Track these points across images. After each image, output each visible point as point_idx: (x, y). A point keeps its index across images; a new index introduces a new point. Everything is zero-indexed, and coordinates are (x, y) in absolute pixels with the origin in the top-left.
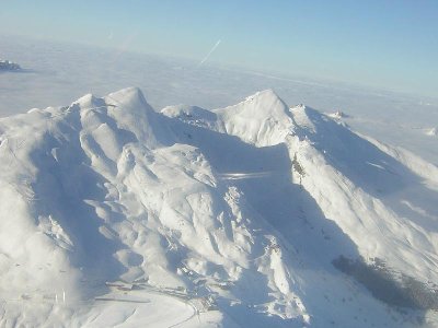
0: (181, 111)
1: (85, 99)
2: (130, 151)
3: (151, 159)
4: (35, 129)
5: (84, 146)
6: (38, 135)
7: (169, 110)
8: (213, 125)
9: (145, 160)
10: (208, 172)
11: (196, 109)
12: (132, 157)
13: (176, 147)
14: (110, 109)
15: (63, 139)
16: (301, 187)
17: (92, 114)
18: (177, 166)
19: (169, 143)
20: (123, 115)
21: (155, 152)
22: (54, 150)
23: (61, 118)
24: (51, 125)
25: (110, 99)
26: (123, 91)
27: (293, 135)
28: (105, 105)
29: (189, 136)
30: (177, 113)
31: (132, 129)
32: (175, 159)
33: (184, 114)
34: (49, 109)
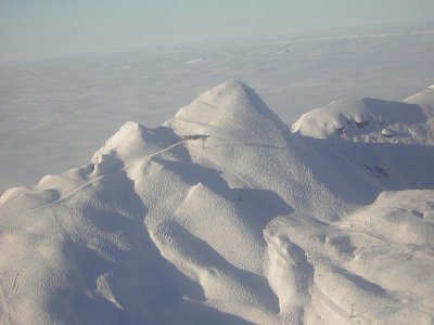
0: (341, 118)
1: (124, 138)
2: (285, 239)
3: (345, 246)
4: (35, 238)
5: (169, 252)
6: (48, 252)
7: (311, 121)
8: (422, 131)
9: (331, 252)
11: (371, 104)
12: (295, 251)
13: (386, 201)
14: (193, 146)
15: (111, 248)
17: (156, 168)
18: (416, 248)
19: (366, 197)
20: (231, 153)
21: (344, 225)
22: (101, 282)
23: (86, 196)
24: (70, 220)
25: (184, 121)
26: (207, 96)
28: (177, 139)
29: (380, 170)
30: (334, 124)
31: (267, 182)
32: (404, 233)
33: (350, 122)
34: (47, 182)
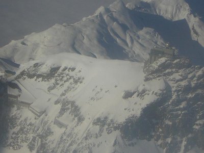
10: (162, 41)
16: (197, 42)
27: (190, 14)
